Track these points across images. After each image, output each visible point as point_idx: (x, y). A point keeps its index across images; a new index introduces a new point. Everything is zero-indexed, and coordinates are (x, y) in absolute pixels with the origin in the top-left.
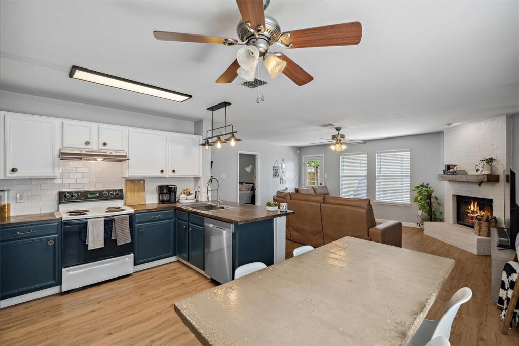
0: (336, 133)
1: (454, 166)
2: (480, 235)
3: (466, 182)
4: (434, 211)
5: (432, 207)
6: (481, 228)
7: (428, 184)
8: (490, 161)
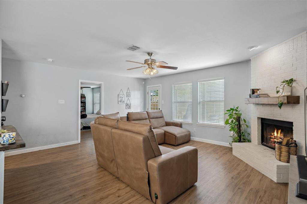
0: (148, 57)
1: (258, 90)
2: (280, 160)
3: (268, 104)
4: (243, 133)
5: (241, 129)
6: (281, 153)
7: (237, 108)
8: (291, 82)
